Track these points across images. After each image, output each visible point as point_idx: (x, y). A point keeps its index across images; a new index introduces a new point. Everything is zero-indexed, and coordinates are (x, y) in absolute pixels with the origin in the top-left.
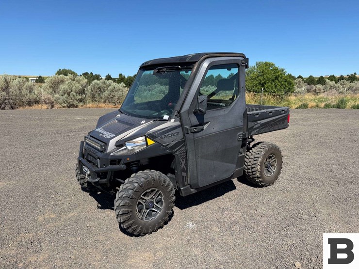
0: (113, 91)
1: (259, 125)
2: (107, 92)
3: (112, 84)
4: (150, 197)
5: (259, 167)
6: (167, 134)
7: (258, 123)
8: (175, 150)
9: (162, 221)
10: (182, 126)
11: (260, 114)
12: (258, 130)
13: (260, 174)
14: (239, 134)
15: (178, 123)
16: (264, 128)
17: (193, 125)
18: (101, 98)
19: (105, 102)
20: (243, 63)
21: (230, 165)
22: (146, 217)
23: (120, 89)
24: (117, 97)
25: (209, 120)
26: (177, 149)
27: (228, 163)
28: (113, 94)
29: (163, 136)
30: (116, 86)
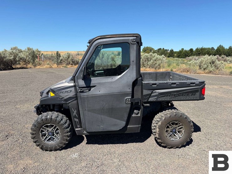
0: (156, 61)
1: (157, 94)
2: (152, 61)
3: (156, 56)
4: (51, 129)
5: (158, 130)
6: (62, 91)
7: (156, 92)
8: (68, 102)
9: (58, 146)
10: (75, 86)
11: (157, 84)
12: (156, 97)
13: (159, 136)
14: (126, 98)
15: (72, 84)
16: (165, 96)
17: (80, 86)
18: (148, 65)
19: (150, 67)
20: (133, 42)
21: (118, 121)
22: (48, 140)
23: (160, 59)
24: (158, 64)
25: (95, 85)
26: (69, 102)
27: (117, 119)
28: (155, 62)
29: (60, 92)
30: (158, 57)
